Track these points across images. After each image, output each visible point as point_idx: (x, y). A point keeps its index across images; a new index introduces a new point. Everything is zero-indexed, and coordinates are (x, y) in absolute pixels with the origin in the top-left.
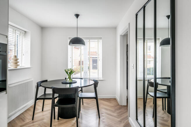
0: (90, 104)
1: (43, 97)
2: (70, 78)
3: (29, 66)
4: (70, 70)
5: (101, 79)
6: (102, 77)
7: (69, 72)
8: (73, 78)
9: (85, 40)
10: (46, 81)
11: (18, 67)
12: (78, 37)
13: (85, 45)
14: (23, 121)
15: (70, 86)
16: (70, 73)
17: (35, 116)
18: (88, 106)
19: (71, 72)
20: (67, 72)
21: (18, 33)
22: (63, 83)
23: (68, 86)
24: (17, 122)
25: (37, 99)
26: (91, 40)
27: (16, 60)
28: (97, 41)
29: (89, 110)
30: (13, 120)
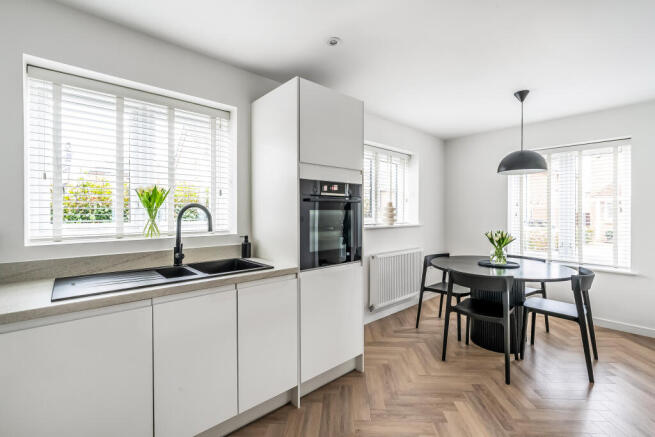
0: (572, 335)
1: (440, 289)
2: (499, 255)
3: (417, 223)
4: (500, 235)
5: (629, 271)
6: (629, 265)
7: (496, 239)
8: (508, 256)
9: (545, 157)
10: (447, 255)
11: (395, 225)
12: (524, 149)
13: (545, 168)
14: (401, 324)
15: (500, 273)
16: (499, 242)
17: (421, 322)
18: (563, 338)
19: (503, 241)
20: (491, 240)
21: (396, 160)
22: (480, 265)
23: (494, 272)
24: (391, 322)
25: (424, 289)
26: (584, 152)
27: (392, 210)
28: (611, 149)
29: (562, 349)
30: (386, 318)
